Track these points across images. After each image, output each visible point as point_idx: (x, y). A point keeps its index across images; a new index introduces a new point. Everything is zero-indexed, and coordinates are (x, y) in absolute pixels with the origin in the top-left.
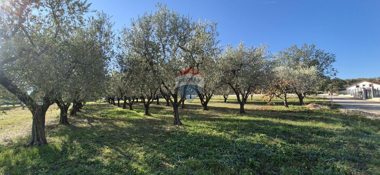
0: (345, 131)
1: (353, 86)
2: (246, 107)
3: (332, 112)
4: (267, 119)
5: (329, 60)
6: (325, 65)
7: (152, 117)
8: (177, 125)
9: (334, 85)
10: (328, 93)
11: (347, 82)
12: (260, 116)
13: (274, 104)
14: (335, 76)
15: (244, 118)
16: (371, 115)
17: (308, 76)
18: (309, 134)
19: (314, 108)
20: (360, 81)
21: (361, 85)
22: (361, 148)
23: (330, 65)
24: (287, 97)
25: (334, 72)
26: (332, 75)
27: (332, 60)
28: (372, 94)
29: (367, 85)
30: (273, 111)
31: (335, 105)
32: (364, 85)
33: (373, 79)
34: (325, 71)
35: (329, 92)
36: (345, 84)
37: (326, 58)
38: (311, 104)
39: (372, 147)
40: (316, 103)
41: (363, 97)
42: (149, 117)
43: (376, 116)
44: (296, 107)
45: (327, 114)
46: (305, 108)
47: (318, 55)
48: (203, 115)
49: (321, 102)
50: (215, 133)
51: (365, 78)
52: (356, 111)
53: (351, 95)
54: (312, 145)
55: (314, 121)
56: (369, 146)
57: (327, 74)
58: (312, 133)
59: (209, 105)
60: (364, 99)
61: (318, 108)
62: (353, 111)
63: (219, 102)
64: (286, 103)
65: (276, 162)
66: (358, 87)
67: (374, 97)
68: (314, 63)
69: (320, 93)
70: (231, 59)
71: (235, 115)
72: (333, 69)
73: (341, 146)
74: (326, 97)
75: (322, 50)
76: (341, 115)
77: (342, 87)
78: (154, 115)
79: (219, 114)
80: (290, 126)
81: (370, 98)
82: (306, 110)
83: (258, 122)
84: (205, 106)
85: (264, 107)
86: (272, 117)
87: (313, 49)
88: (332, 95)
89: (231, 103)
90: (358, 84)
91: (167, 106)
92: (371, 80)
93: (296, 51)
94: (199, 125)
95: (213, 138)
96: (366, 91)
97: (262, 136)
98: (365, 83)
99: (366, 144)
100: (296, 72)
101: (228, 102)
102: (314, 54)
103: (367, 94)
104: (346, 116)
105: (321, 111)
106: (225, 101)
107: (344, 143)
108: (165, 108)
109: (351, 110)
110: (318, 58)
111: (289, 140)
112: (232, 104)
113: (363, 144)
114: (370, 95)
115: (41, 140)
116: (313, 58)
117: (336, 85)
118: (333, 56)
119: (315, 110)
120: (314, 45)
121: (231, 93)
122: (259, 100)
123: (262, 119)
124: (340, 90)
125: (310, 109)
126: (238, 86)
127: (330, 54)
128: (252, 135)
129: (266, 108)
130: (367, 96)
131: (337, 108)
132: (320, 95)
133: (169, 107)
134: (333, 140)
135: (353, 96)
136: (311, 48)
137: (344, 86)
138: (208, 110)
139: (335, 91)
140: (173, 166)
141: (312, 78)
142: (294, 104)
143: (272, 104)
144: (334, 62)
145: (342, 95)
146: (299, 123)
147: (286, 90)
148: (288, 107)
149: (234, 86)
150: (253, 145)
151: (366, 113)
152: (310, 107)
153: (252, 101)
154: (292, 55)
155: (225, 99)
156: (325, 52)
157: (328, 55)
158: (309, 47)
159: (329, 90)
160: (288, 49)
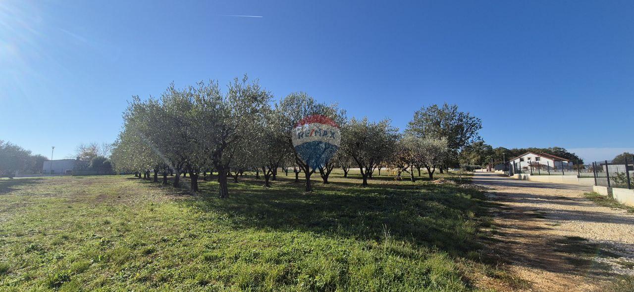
1: (516, 159)
5: (475, 125)
13: (401, 179)
17: (436, 148)
19: (438, 183)
20: (523, 152)
21: (525, 157)
27: (478, 126)
29: (533, 157)
32: (529, 159)
35: (487, 167)
38: (439, 179)
59: (329, 180)
60: (510, 175)
63: (338, 177)
64: (413, 177)
66: (522, 160)
67: (515, 173)
69: (478, 168)
71: (358, 187)
72: (480, 137)
75: (466, 112)
79: (343, 187)
84: (326, 182)
85: (391, 182)
87: (455, 111)
88: (490, 170)
90: (522, 157)
98: (530, 155)
101: (349, 178)
102: (457, 118)
105: (444, 185)
106: (345, 176)
112: (354, 179)
118: (478, 121)
120: (456, 106)
121: (354, 166)
126: (362, 159)
127: (475, 119)
132: (476, 170)
135: (503, 173)
136: (452, 110)
148: (414, 181)
149: (358, 158)
153: (380, 176)
155: (346, 173)
156: (470, 116)
157: (473, 120)
158: (450, 109)
159: (487, 164)
160: (426, 109)
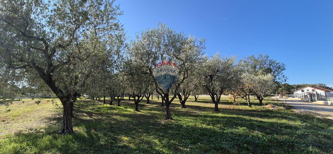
0: (305, 126)
1: (299, 90)
2: (220, 106)
3: (288, 111)
4: (239, 116)
5: (280, 68)
6: (277, 73)
7: (142, 112)
8: (169, 120)
9: (284, 89)
10: (278, 96)
11: (295, 87)
12: (232, 114)
13: (239, 104)
14: (286, 82)
15: (220, 115)
16: (319, 115)
17: (266, 82)
18: (279, 128)
19: (272, 108)
20: (304, 86)
21: (305, 89)
22: (321, 138)
23: (281, 72)
24: (250, 98)
25: (285, 78)
26: (283, 81)
27: (282, 68)
28: (316, 97)
29: (310, 89)
30: (239, 110)
31: (288, 106)
32: (308, 90)
33: (315, 85)
34: (277, 77)
35: (280, 95)
36: (292, 89)
37: (278, 67)
38: (269, 105)
39: (329, 138)
40: (273, 104)
41: (309, 100)
42: (139, 113)
43: (323, 116)
44: (258, 107)
45: (285, 114)
46: (266, 108)
47: (271, 64)
48: (183, 112)
49: (276, 103)
50: (204, 126)
51: (308, 84)
52: (307, 111)
53: (299, 98)
54: (285, 136)
55: (277, 118)
56: (327, 137)
57: (279, 80)
58: (281, 127)
59: (186, 103)
60: (310, 101)
61: (276, 109)
62: (304, 111)
63: (190, 101)
64: (250, 103)
65: (264, 147)
66: (303, 91)
67: (318, 100)
68: (268, 71)
69: (272, 96)
70: (210, 67)
71: (211, 112)
72: (284, 76)
73: (307, 137)
74: (278, 99)
75: (274, 60)
76: (296, 114)
77: (289, 91)
78: (142, 111)
79: (197, 112)
80: (261, 122)
81: (315, 101)
82: (266, 109)
83: (233, 118)
84: (184, 106)
85: (232, 107)
86: (243, 115)
87: (267, 59)
88: (282, 97)
89: (201, 102)
90: (303, 89)
91: (147, 104)
92: (313, 86)
93: (253, 60)
94: (186, 120)
95: (206, 129)
96: (311, 95)
97: (244, 129)
98: (308, 88)
99: (325, 136)
100: (257, 78)
101: (199, 102)
102: (268, 63)
103: (312, 97)
104: (300, 115)
105: (279, 111)
106: (196, 101)
107: (309, 135)
108: (147, 105)
109: (303, 110)
110: (271, 67)
111: (265, 132)
113: (322, 135)
114: (314, 98)
115: (69, 129)
116: (267, 66)
117: (285, 90)
118: (283, 65)
119: (274, 110)
120: (268, 56)
122: (224, 101)
123: (235, 116)
124: (289, 94)
125: (270, 109)
127: (281, 64)
128: (235, 128)
129: (233, 107)
130: (312, 99)
131: (291, 108)
132: (272, 97)
133: (150, 104)
134: (299, 132)
135: (300, 99)
136: (265, 58)
137: (292, 90)
138: (185, 108)
139: (285, 94)
140: (188, 150)
141: (269, 83)
142: (256, 104)
143: (237, 104)
144: (284, 70)
145: (291, 98)
146: (266, 120)
147: (249, 93)
148: (251, 107)
150: (240, 135)
151: (315, 113)
152: (269, 107)
153: (221, 101)
154: (250, 64)
155: (196, 99)
156: (276, 62)
157: (279, 64)
158: (264, 57)
159: (279, 93)
160: (246, 58)
